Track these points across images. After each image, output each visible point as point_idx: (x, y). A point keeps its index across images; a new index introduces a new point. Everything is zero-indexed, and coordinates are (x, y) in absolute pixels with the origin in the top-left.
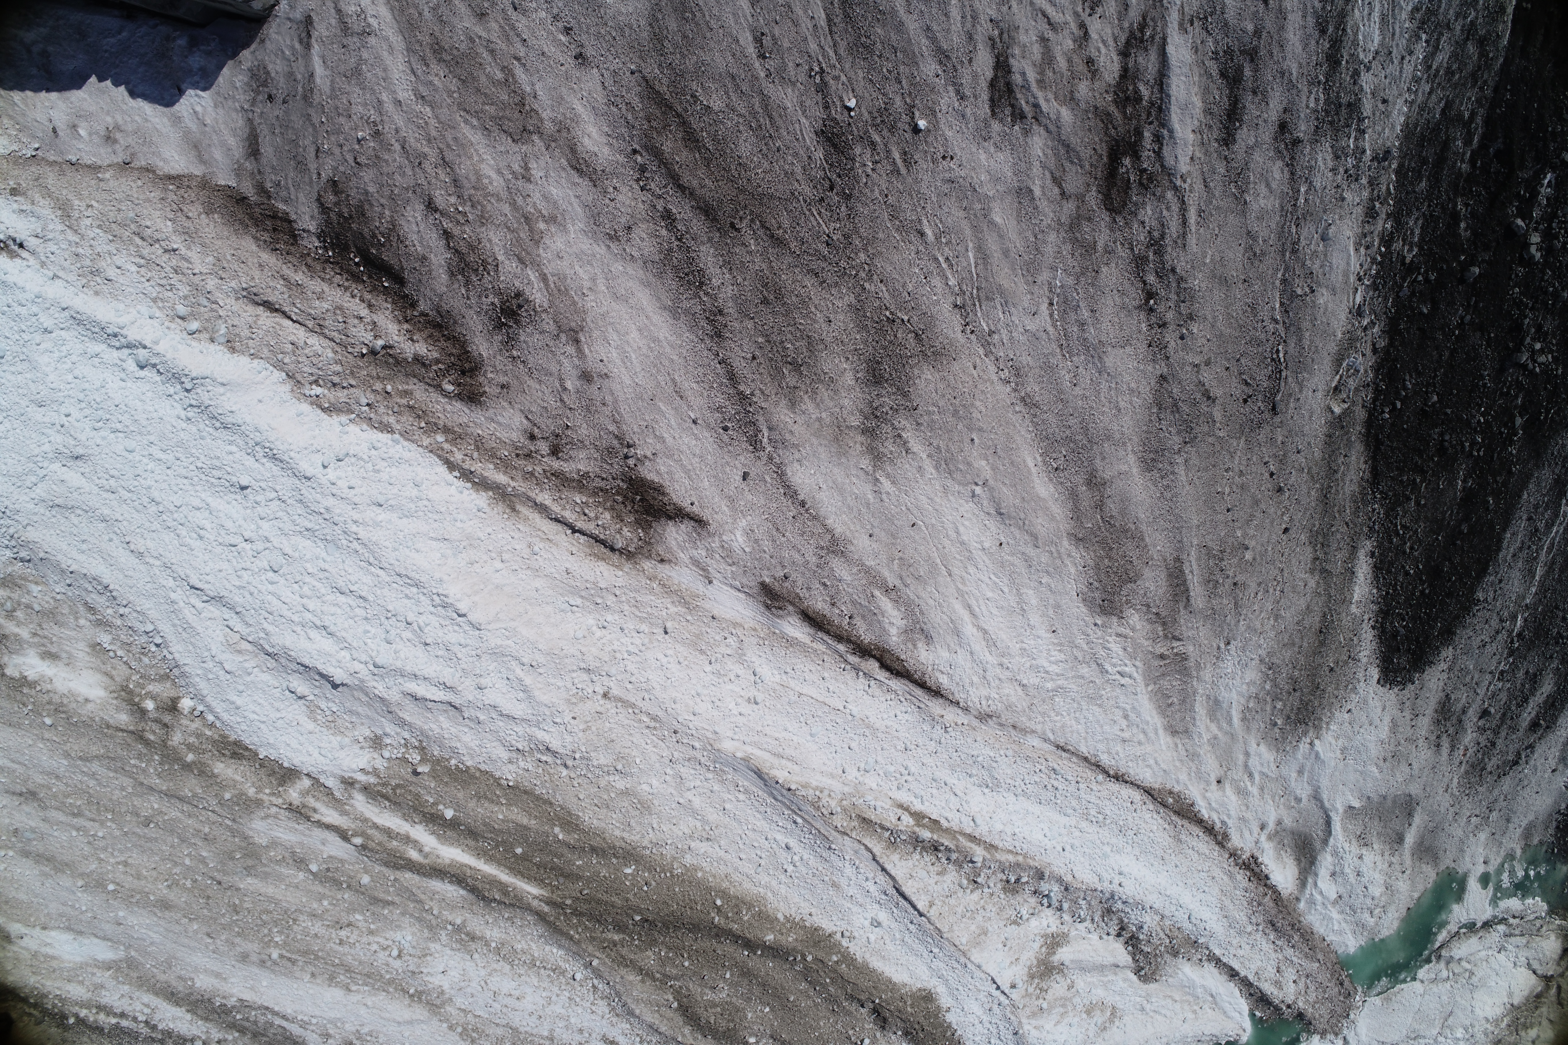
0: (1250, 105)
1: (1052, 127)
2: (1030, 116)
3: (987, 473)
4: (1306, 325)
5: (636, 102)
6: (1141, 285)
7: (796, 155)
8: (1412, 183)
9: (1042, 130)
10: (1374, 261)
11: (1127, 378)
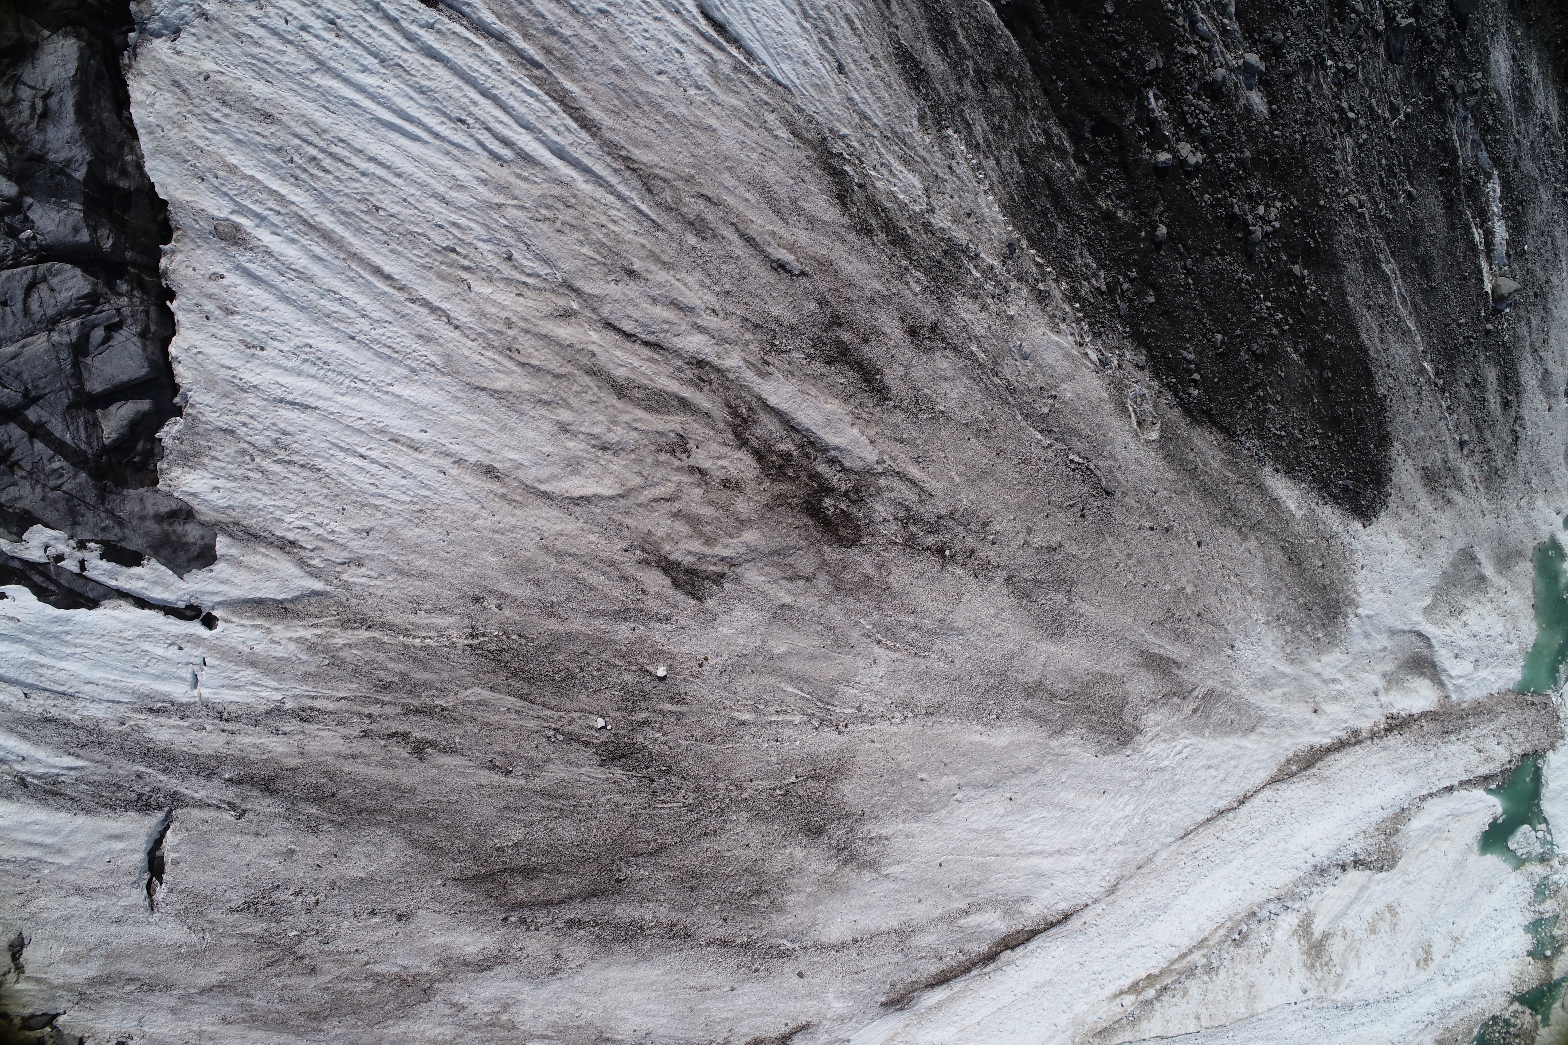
0: (873, 352)
1: (749, 557)
2: (727, 570)
3: (954, 780)
4: (1072, 423)
5: (468, 896)
6: (928, 553)
7: (604, 793)
8: (1051, 238)
9: (746, 565)
10: (1078, 321)
11: (984, 612)
